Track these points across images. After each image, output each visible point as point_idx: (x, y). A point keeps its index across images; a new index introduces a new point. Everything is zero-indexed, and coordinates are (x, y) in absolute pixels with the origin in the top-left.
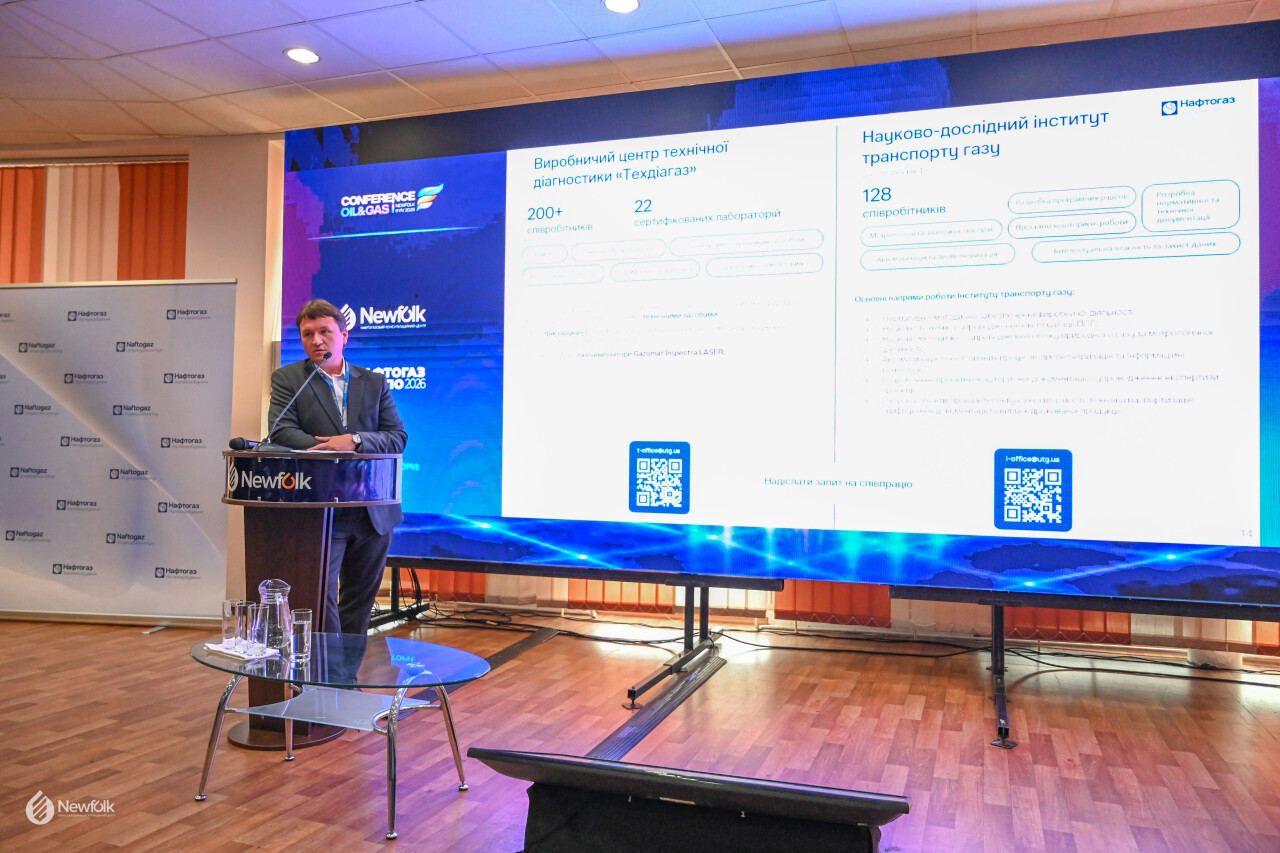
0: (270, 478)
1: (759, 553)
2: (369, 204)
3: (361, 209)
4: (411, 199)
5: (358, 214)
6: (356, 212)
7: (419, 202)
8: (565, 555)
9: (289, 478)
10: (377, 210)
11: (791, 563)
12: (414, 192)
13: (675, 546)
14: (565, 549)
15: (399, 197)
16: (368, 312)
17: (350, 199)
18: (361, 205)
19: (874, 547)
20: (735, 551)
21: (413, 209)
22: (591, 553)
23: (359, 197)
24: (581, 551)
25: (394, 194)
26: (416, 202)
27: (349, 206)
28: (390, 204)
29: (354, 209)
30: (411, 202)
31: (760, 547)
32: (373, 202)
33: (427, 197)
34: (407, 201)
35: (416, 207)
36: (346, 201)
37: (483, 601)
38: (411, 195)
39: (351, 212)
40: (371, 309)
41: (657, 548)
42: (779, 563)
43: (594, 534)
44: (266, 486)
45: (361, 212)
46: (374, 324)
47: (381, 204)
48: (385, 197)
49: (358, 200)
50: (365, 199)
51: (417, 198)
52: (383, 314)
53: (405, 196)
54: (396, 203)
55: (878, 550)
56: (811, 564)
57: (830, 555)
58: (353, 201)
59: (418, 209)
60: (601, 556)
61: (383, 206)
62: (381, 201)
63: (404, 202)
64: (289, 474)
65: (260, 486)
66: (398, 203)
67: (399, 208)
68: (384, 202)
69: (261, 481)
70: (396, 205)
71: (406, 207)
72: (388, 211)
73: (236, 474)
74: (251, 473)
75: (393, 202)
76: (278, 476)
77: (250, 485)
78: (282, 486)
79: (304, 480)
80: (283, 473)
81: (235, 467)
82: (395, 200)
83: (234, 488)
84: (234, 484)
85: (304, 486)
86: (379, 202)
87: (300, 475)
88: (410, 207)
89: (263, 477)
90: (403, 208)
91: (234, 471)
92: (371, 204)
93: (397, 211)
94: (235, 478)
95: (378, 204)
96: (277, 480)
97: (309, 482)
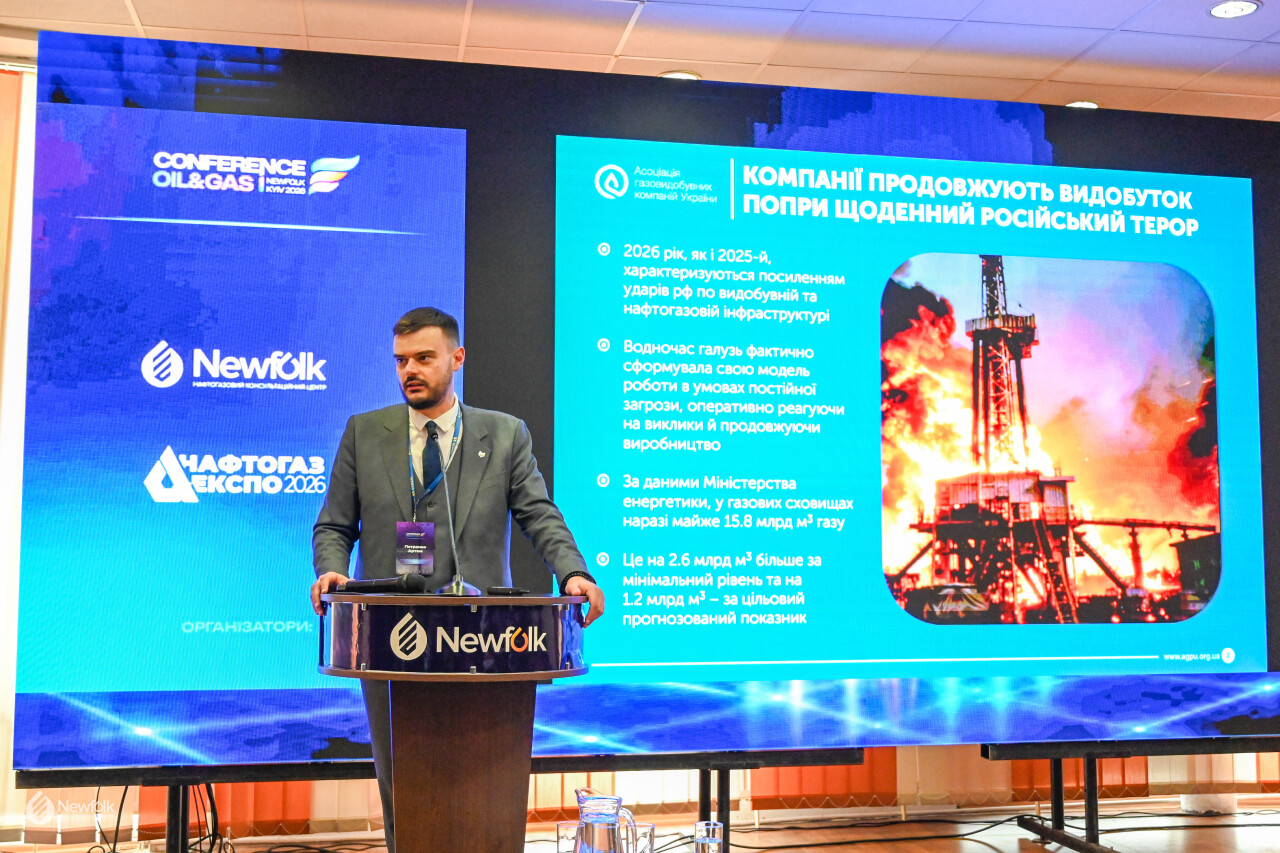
0: (491, 637)
1: (838, 715)
2: (213, 169)
3: (195, 179)
4: (295, 173)
5: (189, 185)
6: (186, 179)
7: (312, 181)
8: (563, 738)
9: (520, 636)
10: (230, 184)
11: (878, 725)
12: (304, 162)
13: (728, 713)
14: (562, 729)
15: (275, 166)
16: (210, 358)
17: (173, 159)
18: (195, 170)
19: (976, 697)
20: (807, 715)
21: (302, 191)
22: (604, 732)
23: (191, 156)
24: (587, 730)
25: (263, 161)
26: (307, 178)
27: (170, 170)
28: (256, 177)
29: (180, 175)
30: (298, 178)
31: (840, 707)
32: (219, 169)
33: (329, 173)
34: (290, 176)
35: (307, 186)
36: (164, 160)
37: (307, 831)
38: (297, 167)
39: (174, 181)
40: (216, 353)
41: (700, 718)
42: (863, 727)
43: (607, 704)
44: (485, 649)
45: (196, 182)
46: (221, 379)
47: (238, 174)
48: (247, 164)
49: (189, 161)
50: (205, 162)
51: (309, 173)
52: (240, 363)
53: (285, 167)
54: (267, 175)
55: (980, 701)
56: (903, 725)
57: (924, 712)
58: (180, 161)
59: (312, 190)
60: (621, 735)
61: (241, 179)
62: (238, 169)
63: (283, 177)
64: (520, 629)
65: (475, 650)
66: (271, 176)
67: (275, 186)
68: (242, 171)
69: (476, 642)
70: (268, 179)
71: (288, 185)
72: (251, 187)
73: (421, 633)
74: (457, 630)
75: (261, 173)
76: (504, 632)
77: (456, 650)
78: (511, 648)
79: (538, 637)
80: (513, 628)
81: (416, 622)
82: (266, 170)
83: (414, 655)
84: (414, 648)
85: (539, 646)
86: (234, 170)
87: (533, 630)
88: (295, 186)
89: (480, 636)
90: (281, 186)
91: (414, 628)
92: (216, 172)
93: (268, 189)
94: (415, 638)
95: (230, 173)
96: (504, 639)
97: (544, 641)
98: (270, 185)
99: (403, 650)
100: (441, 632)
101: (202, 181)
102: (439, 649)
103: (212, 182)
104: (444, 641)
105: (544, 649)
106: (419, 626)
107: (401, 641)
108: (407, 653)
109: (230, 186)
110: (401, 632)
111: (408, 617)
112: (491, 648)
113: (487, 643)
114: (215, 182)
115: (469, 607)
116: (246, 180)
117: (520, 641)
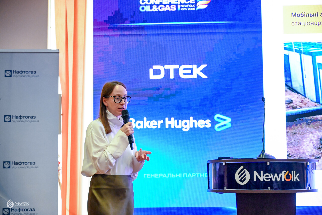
0: (276, 175)
3: (155, 7)
4: (191, 2)
5: (153, 10)
7: (198, 4)
9: (288, 175)
18: (155, 4)
21: (194, 9)
26: (196, 4)
27: (145, 5)
30: (192, 4)
32: (164, 3)
33: (204, 1)
34: (189, 3)
35: (196, 7)
49: (152, 1)
50: (158, 1)
51: (196, 2)
58: (149, 1)
59: (197, 9)
61: (172, 6)
62: (170, 3)
63: (187, 4)
64: (288, 172)
65: (269, 180)
66: (182, 4)
67: (184, 8)
68: (172, 3)
69: (270, 177)
70: (181, 5)
71: (189, 7)
72: (175, 9)
73: (247, 174)
74: (262, 172)
75: (179, 3)
76: (281, 173)
77: (262, 180)
78: (284, 179)
79: (296, 175)
80: (285, 171)
81: (245, 169)
82: (180, 2)
83: (245, 183)
84: (245, 180)
85: (296, 179)
86: (168, 3)
87: (293, 172)
88: (191, 7)
89: (271, 174)
90: (186, 8)
91: (244, 172)
92: (162, 4)
93: (182, 9)
94: (245, 176)
95: (167, 4)
96: (281, 176)
97: (298, 177)
98: (182, 7)
99: (240, 181)
100: (255, 173)
101: (157, 8)
102: (255, 180)
103: (161, 8)
104: (257, 177)
105: (298, 180)
106: (246, 171)
107: (239, 177)
108: (242, 182)
109: (167, 9)
110: (239, 173)
111: (242, 167)
112: (276, 179)
113: (275, 177)
114: (162, 8)
115: (266, 163)
116: (173, 6)
117: (288, 177)
